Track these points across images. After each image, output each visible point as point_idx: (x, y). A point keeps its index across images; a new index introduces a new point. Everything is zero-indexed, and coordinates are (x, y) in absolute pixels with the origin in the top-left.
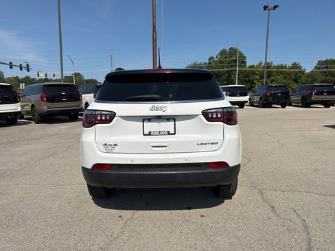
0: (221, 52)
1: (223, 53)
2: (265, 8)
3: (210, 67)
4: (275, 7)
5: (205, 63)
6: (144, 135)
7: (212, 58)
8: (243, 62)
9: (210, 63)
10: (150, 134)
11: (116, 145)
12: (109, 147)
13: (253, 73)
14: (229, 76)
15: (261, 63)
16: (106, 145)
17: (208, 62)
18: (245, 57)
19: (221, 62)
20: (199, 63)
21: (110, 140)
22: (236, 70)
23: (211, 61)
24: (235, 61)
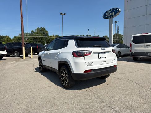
0: (37, 29)
1: (38, 29)
2: (61, 14)
3: (32, 35)
4: (65, 14)
5: (30, 33)
6: (99, 58)
7: (32, 31)
8: (47, 34)
9: (32, 33)
10: (100, 58)
11: (92, 62)
12: (90, 64)
13: (52, 39)
14: (42, 40)
15: (54, 35)
16: (89, 63)
17: (31, 33)
18: (48, 32)
19: (37, 33)
20: (26, 33)
21: (90, 61)
22: (44, 37)
23: (33, 32)
24: (44, 33)
